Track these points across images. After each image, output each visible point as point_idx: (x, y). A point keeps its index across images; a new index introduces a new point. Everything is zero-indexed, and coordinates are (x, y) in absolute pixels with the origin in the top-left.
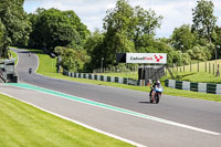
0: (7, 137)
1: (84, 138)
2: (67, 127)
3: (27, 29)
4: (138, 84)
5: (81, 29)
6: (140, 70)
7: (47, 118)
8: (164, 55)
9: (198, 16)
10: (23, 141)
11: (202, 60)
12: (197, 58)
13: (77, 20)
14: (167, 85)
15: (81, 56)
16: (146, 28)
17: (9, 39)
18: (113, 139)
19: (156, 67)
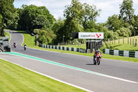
0: (4, 86)
1: (53, 86)
2: (42, 79)
3: (16, 18)
4: (86, 52)
5: (50, 18)
6: (87, 43)
7: (30, 74)
8: (102, 34)
9: (123, 9)
10: (14, 88)
11: (126, 36)
12: (122, 35)
13: (48, 12)
14: (104, 52)
15: (50, 35)
16: (91, 17)
17: (5, 25)
18: (70, 86)
19: (97, 41)
